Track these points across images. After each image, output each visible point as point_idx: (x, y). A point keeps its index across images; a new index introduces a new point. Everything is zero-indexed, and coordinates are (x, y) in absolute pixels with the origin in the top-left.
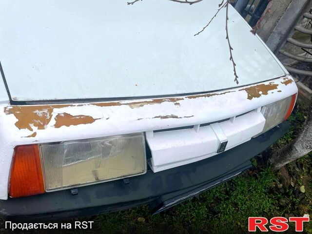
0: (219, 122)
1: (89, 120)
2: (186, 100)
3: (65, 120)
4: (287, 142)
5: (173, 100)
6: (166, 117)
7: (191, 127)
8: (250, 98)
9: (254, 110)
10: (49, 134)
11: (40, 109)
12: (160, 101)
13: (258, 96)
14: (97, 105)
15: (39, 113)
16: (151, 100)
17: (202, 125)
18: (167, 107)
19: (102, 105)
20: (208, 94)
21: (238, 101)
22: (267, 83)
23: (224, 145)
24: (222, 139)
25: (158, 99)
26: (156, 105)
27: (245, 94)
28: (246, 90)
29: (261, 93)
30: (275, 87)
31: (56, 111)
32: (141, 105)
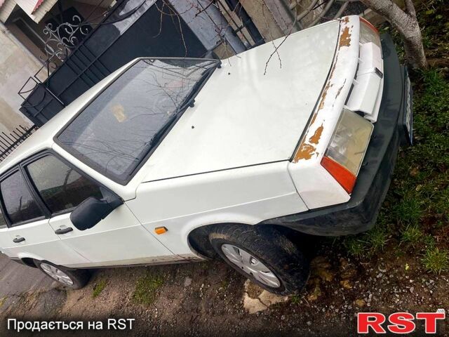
0: (357, 70)
1: (320, 130)
2: (332, 81)
3: (315, 139)
4: (403, 51)
5: (328, 87)
6: (339, 93)
7: (353, 86)
8: (349, 45)
9: (360, 47)
10: (321, 147)
11: (301, 149)
12: (325, 94)
13: (350, 40)
14: (312, 123)
15: (304, 149)
16: (321, 99)
17: (355, 77)
18: (331, 92)
19: (313, 122)
20: (332, 68)
21: (347, 56)
22: (341, 33)
23: (377, 71)
24: (373, 70)
25: (323, 94)
26: (326, 96)
27: (344, 48)
28: (340, 46)
29: (347, 38)
30: (347, 29)
31: (307, 141)
32: (322, 103)
